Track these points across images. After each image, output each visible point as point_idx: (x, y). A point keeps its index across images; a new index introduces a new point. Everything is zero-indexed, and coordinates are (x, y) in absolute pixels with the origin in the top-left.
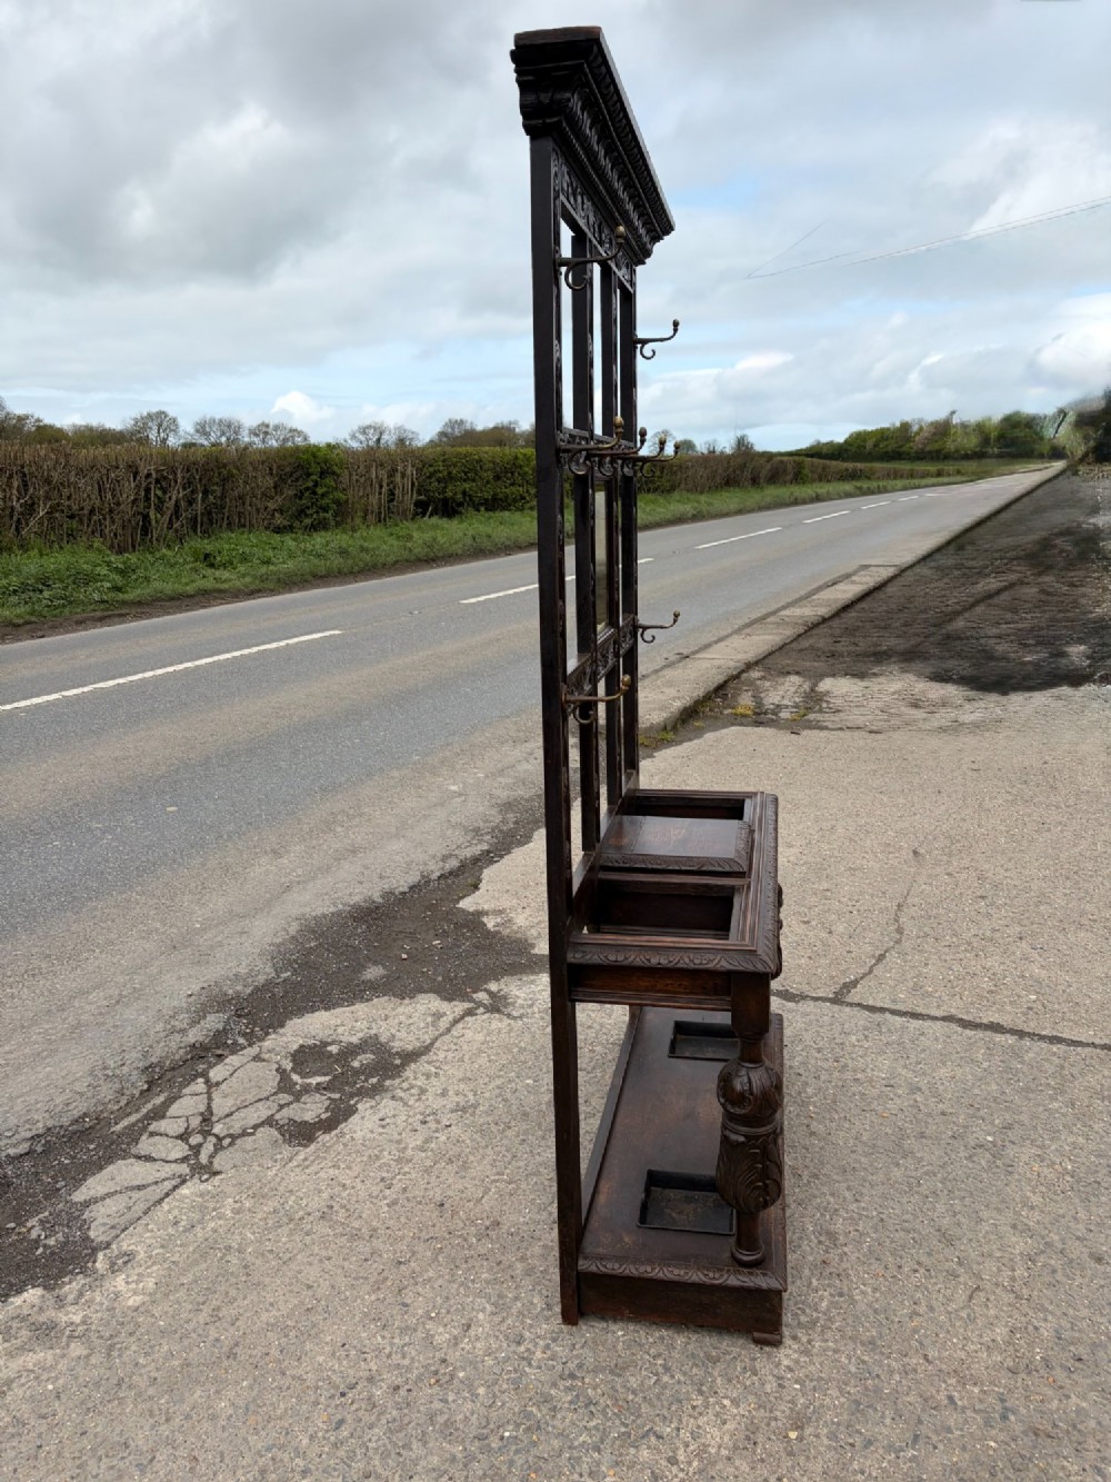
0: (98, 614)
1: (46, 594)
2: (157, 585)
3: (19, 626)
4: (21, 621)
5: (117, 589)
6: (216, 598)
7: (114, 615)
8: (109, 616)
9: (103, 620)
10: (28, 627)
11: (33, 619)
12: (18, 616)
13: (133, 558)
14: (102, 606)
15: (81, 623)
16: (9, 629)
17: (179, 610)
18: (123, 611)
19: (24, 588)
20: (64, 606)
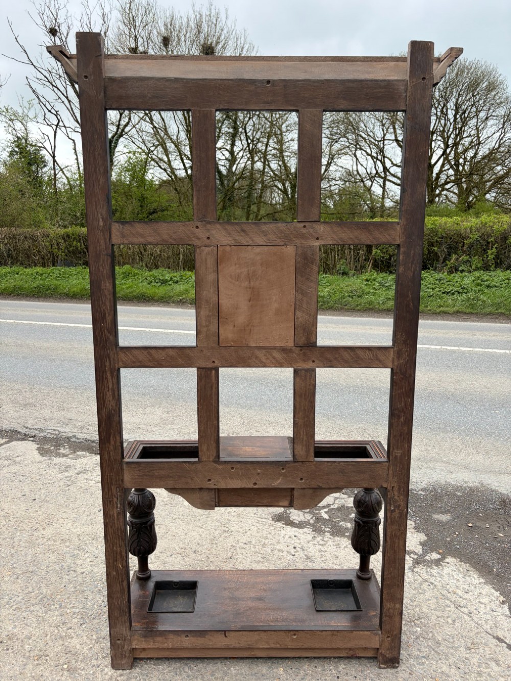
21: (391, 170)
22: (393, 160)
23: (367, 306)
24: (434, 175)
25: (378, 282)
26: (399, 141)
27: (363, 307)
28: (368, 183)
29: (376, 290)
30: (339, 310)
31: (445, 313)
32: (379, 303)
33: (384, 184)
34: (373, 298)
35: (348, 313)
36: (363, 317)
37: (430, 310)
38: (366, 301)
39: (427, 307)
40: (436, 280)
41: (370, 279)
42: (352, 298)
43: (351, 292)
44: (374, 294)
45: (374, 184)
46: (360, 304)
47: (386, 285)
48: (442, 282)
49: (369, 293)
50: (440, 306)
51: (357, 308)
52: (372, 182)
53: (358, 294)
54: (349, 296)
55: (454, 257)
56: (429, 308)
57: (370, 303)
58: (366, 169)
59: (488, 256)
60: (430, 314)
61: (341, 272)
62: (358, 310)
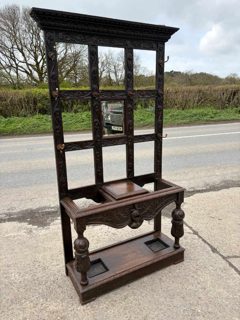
0: (204, 123)
1: (195, 117)
2: (221, 117)
3: (186, 124)
4: (187, 123)
5: (212, 117)
6: (236, 121)
7: (208, 123)
8: (207, 123)
9: (205, 124)
10: (188, 124)
11: (190, 122)
12: (187, 122)
13: (219, 111)
14: (206, 121)
15: (200, 124)
16: (184, 124)
17: (225, 123)
18: (211, 122)
19: (190, 116)
20: (198, 120)
21: (19, 64)
22: (18, 59)
23: (43, 131)
24: (40, 68)
25: (44, 119)
26: (20, 49)
27: (41, 132)
28: (8, 70)
29: (45, 123)
30: (30, 134)
31: (78, 130)
32: (49, 129)
33: (17, 71)
34: (45, 127)
35: (35, 135)
36: (43, 136)
37: (72, 130)
38: (42, 128)
39: (70, 128)
40: (71, 116)
41: (40, 118)
42: (35, 127)
43: (34, 125)
44: (45, 125)
45: (11, 71)
46: (40, 130)
47: (49, 120)
48: (73, 117)
49: (42, 125)
50: (76, 128)
51: (38, 132)
52: (10, 70)
53: (37, 125)
54: (33, 127)
55: (75, 106)
56: (72, 129)
57: (45, 129)
58: (5, 62)
59: (89, 105)
60: (72, 132)
61: (23, 115)
62: (39, 133)
